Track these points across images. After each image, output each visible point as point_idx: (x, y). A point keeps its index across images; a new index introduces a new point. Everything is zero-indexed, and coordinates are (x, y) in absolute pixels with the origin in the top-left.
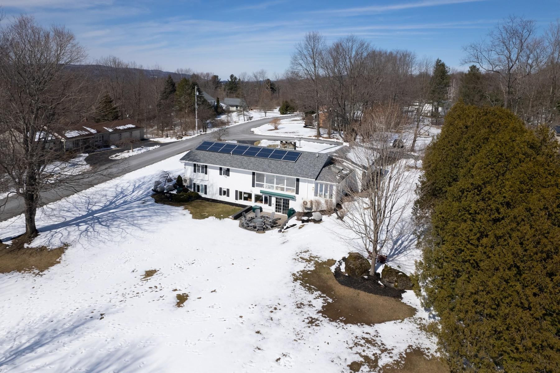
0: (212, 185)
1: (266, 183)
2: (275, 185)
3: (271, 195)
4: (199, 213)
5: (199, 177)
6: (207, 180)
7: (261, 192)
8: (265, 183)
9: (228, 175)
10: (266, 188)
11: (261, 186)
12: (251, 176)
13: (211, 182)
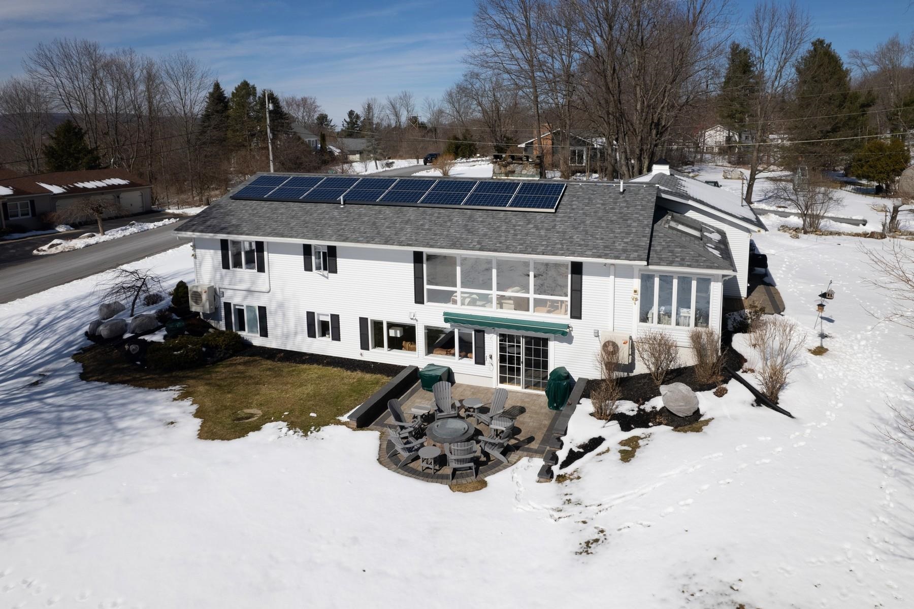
0: (281, 306)
1: (464, 285)
2: (494, 293)
3: (482, 327)
4: (228, 412)
5: (241, 281)
6: (265, 288)
7: (446, 320)
8: (459, 289)
9: (334, 270)
10: (463, 304)
11: (446, 297)
12: (410, 267)
13: (279, 297)
